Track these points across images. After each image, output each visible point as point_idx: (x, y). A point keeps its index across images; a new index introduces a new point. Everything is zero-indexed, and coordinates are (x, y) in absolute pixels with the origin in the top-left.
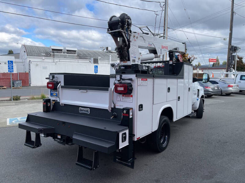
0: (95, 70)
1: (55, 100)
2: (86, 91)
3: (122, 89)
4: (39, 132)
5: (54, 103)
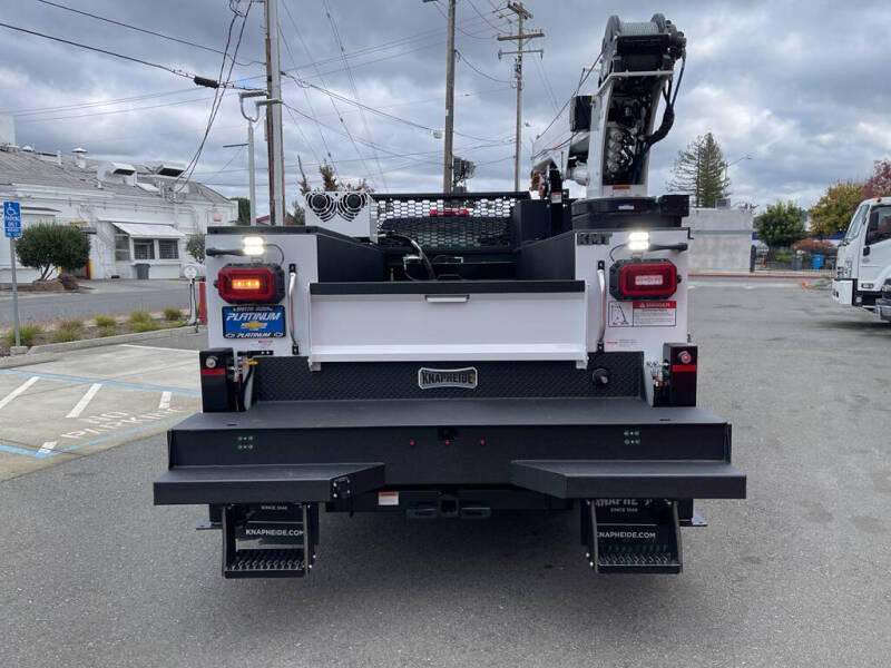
0: (6, 225)
1: (259, 353)
2: (464, 299)
3: (657, 280)
4: (335, 495)
5: (251, 366)
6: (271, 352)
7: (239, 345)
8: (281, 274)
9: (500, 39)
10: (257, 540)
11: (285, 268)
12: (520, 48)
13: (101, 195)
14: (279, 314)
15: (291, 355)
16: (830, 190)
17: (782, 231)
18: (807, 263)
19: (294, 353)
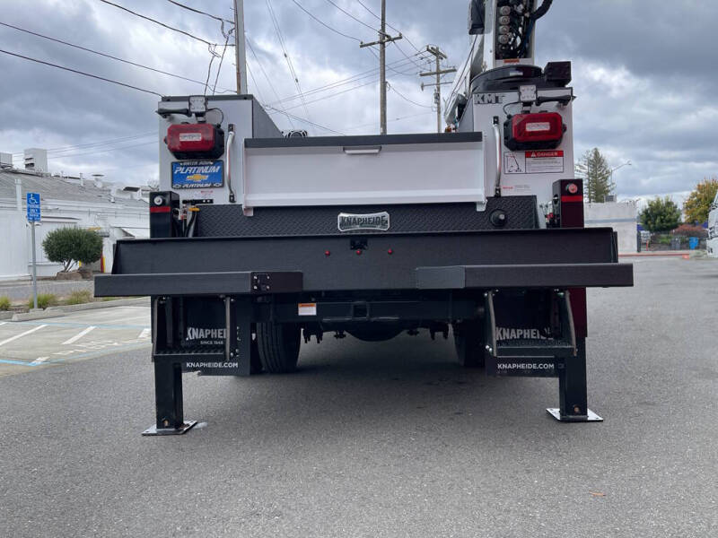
0: (29, 211)
1: (201, 201)
2: (377, 151)
3: (544, 127)
4: (255, 288)
5: (194, 212)
6: (211, 201)
7: (184, 195)
8: (222, 133)
9: (421, 75)
10: (197, 372)
11: (224, 127)
12: (438, 81)
13: (114, 206)
14: (219, 167)
15: (229, 203)
16: (699, 186)
17: (662, 221)
18: (685, 245)
19: (230, 201)
